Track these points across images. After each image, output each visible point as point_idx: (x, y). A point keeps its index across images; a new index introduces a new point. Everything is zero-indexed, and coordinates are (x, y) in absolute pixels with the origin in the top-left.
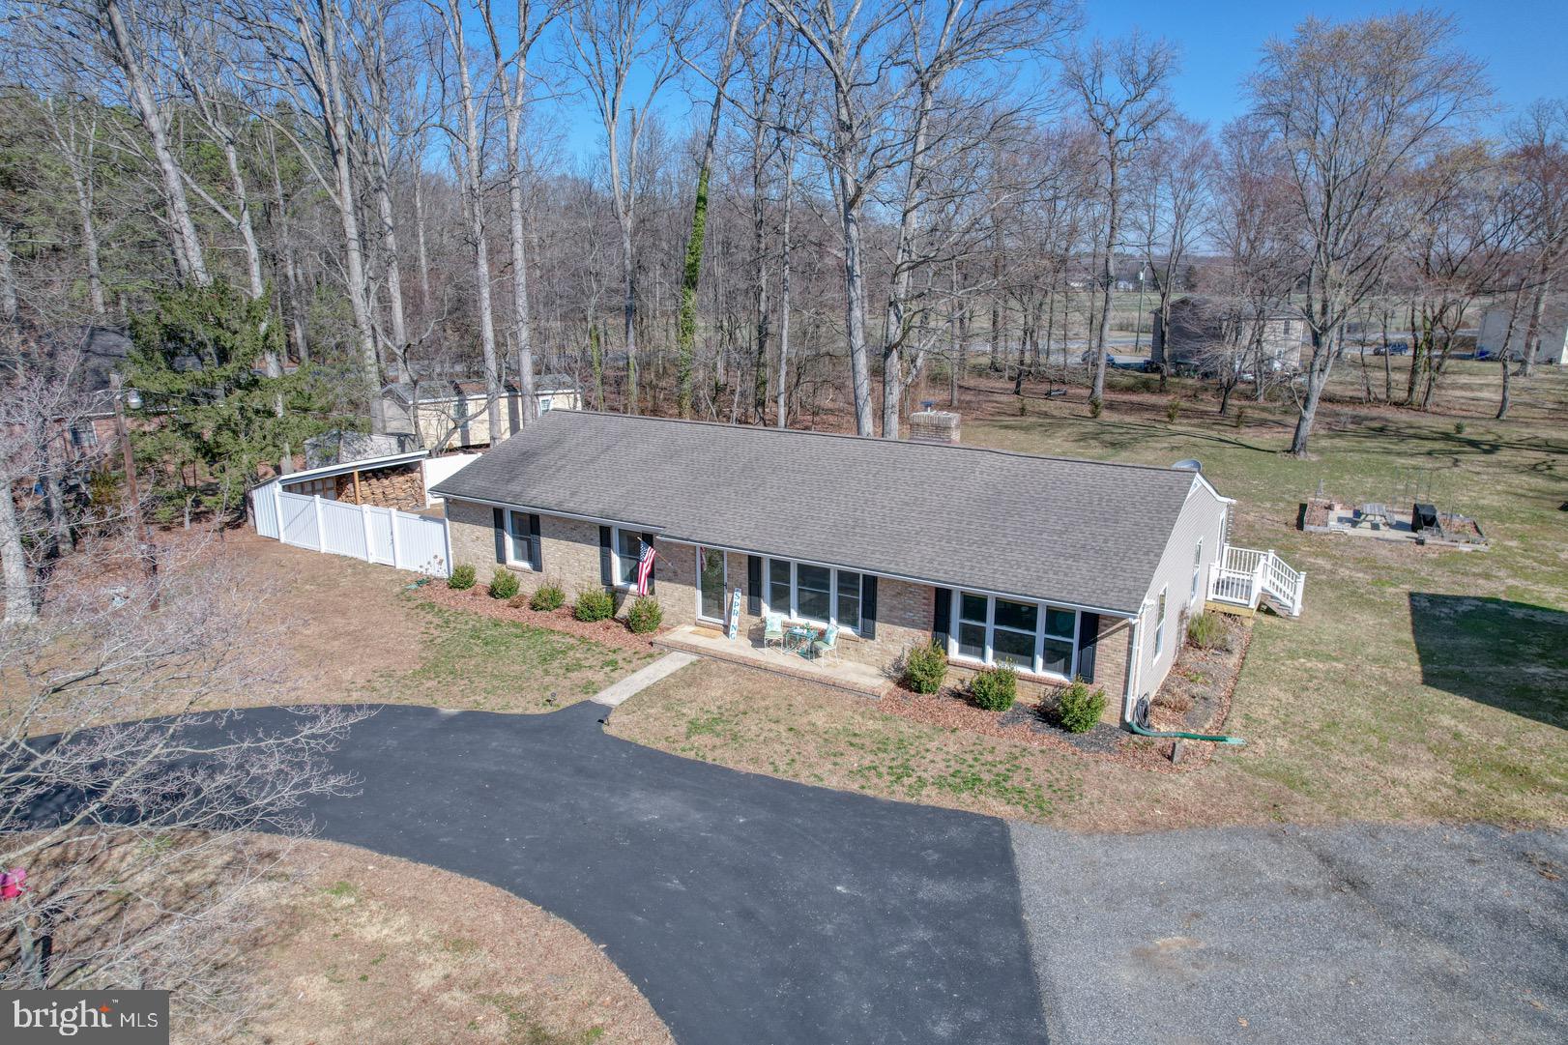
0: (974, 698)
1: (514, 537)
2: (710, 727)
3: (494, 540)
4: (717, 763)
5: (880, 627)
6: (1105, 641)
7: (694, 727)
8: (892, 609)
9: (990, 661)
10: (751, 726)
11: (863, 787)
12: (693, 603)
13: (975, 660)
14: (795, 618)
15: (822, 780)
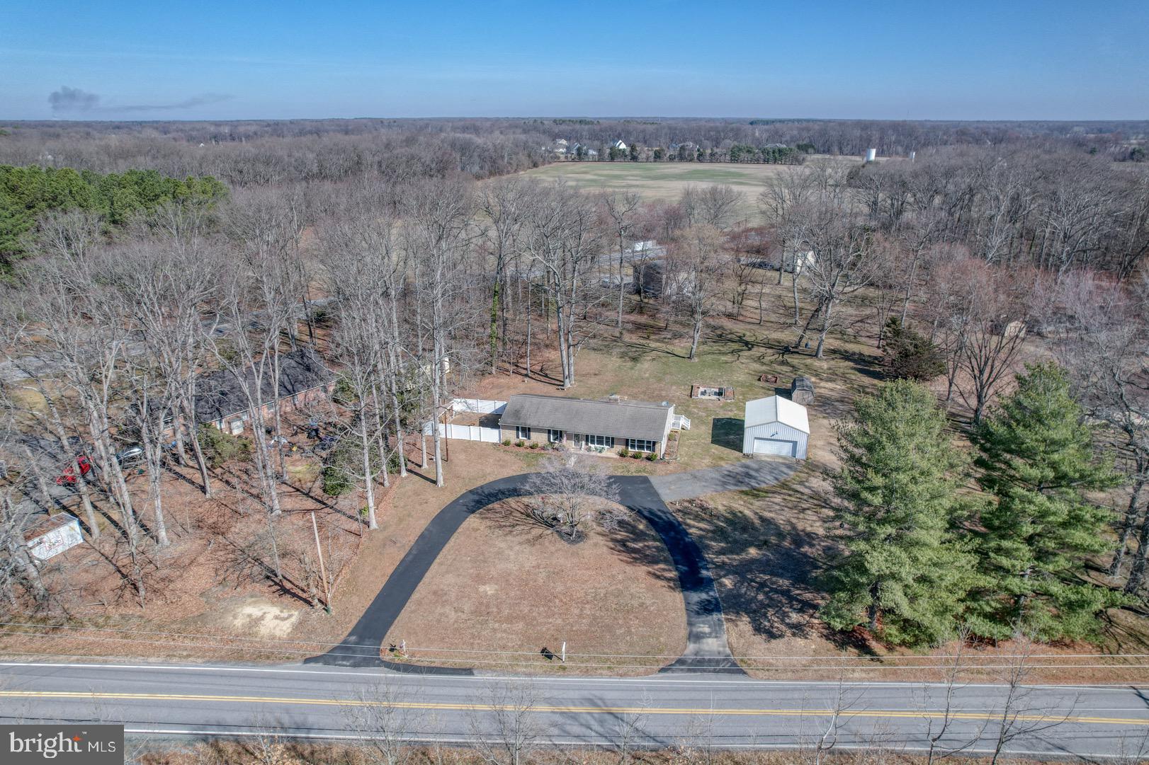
0: (635, 457)
1: (522, 433)
2: (592, 468)
3: (516, 433)
5: (615, 446)
6: (656, 445)
8: (617, 442)
9: (637, 450)
11: (624, 474)
12: (573, 444)
13: (634, 450)
14: (597, 445)
15: (617, 474)
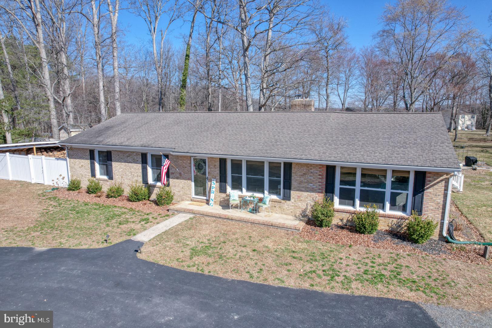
1: (99, 164)
2: (204, 251)
3: (90, 166)
4: (212, 274)
5: (294, 194)
6: (429, 190)
7: (194, 252)
8: (301, 183)
9: (359, 208)
10: (230, 250)
11: (312, 285)
12: (190, 189)
13: (350, 208)
14: (245, 193)
15: (283, 282)
